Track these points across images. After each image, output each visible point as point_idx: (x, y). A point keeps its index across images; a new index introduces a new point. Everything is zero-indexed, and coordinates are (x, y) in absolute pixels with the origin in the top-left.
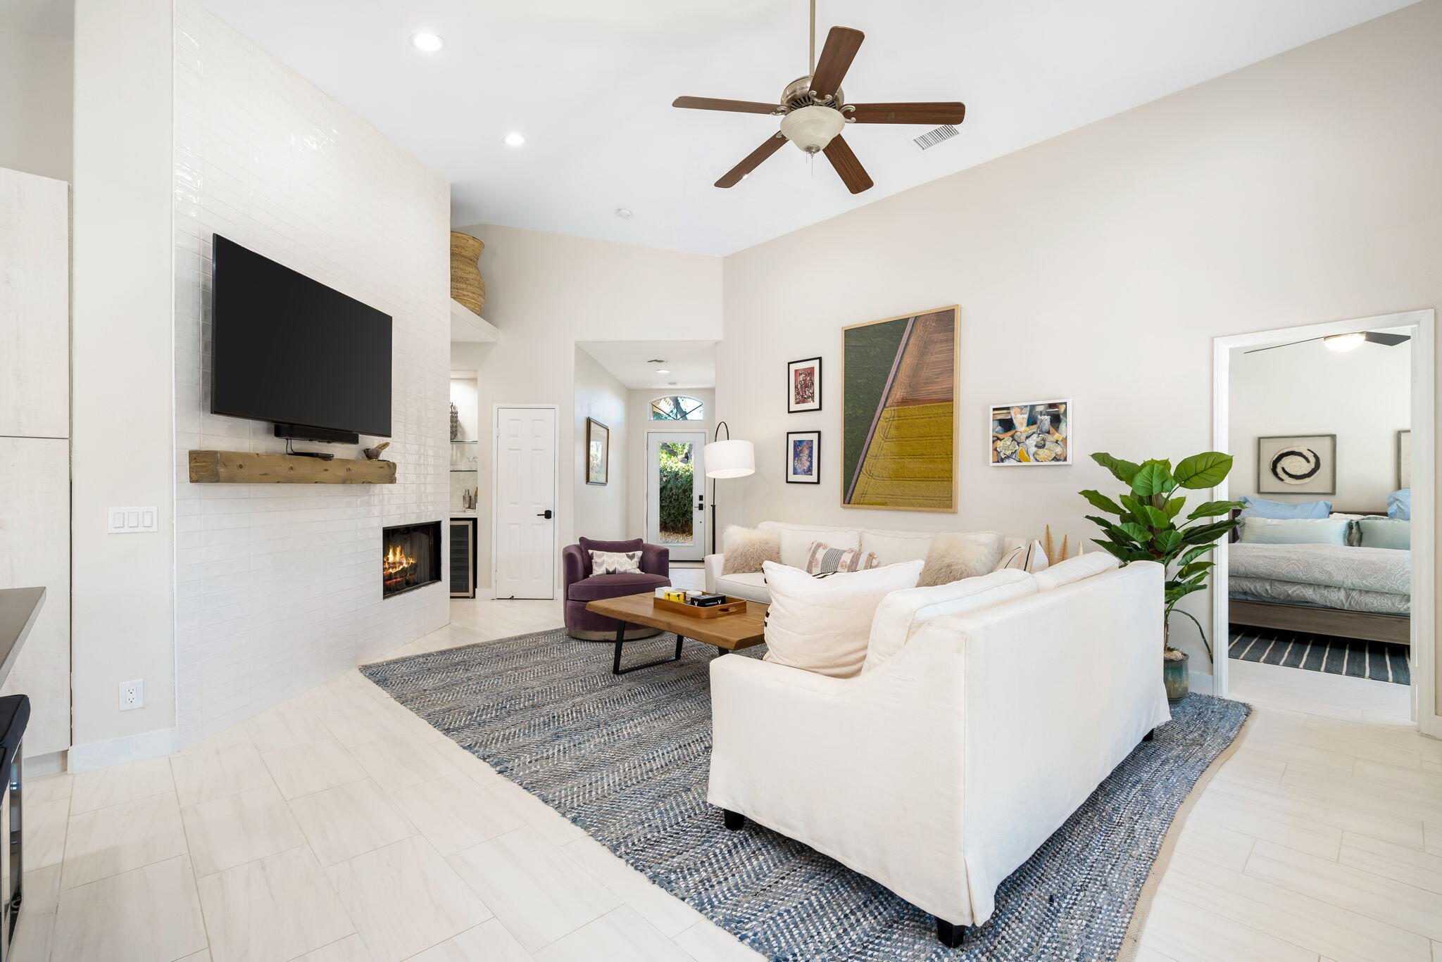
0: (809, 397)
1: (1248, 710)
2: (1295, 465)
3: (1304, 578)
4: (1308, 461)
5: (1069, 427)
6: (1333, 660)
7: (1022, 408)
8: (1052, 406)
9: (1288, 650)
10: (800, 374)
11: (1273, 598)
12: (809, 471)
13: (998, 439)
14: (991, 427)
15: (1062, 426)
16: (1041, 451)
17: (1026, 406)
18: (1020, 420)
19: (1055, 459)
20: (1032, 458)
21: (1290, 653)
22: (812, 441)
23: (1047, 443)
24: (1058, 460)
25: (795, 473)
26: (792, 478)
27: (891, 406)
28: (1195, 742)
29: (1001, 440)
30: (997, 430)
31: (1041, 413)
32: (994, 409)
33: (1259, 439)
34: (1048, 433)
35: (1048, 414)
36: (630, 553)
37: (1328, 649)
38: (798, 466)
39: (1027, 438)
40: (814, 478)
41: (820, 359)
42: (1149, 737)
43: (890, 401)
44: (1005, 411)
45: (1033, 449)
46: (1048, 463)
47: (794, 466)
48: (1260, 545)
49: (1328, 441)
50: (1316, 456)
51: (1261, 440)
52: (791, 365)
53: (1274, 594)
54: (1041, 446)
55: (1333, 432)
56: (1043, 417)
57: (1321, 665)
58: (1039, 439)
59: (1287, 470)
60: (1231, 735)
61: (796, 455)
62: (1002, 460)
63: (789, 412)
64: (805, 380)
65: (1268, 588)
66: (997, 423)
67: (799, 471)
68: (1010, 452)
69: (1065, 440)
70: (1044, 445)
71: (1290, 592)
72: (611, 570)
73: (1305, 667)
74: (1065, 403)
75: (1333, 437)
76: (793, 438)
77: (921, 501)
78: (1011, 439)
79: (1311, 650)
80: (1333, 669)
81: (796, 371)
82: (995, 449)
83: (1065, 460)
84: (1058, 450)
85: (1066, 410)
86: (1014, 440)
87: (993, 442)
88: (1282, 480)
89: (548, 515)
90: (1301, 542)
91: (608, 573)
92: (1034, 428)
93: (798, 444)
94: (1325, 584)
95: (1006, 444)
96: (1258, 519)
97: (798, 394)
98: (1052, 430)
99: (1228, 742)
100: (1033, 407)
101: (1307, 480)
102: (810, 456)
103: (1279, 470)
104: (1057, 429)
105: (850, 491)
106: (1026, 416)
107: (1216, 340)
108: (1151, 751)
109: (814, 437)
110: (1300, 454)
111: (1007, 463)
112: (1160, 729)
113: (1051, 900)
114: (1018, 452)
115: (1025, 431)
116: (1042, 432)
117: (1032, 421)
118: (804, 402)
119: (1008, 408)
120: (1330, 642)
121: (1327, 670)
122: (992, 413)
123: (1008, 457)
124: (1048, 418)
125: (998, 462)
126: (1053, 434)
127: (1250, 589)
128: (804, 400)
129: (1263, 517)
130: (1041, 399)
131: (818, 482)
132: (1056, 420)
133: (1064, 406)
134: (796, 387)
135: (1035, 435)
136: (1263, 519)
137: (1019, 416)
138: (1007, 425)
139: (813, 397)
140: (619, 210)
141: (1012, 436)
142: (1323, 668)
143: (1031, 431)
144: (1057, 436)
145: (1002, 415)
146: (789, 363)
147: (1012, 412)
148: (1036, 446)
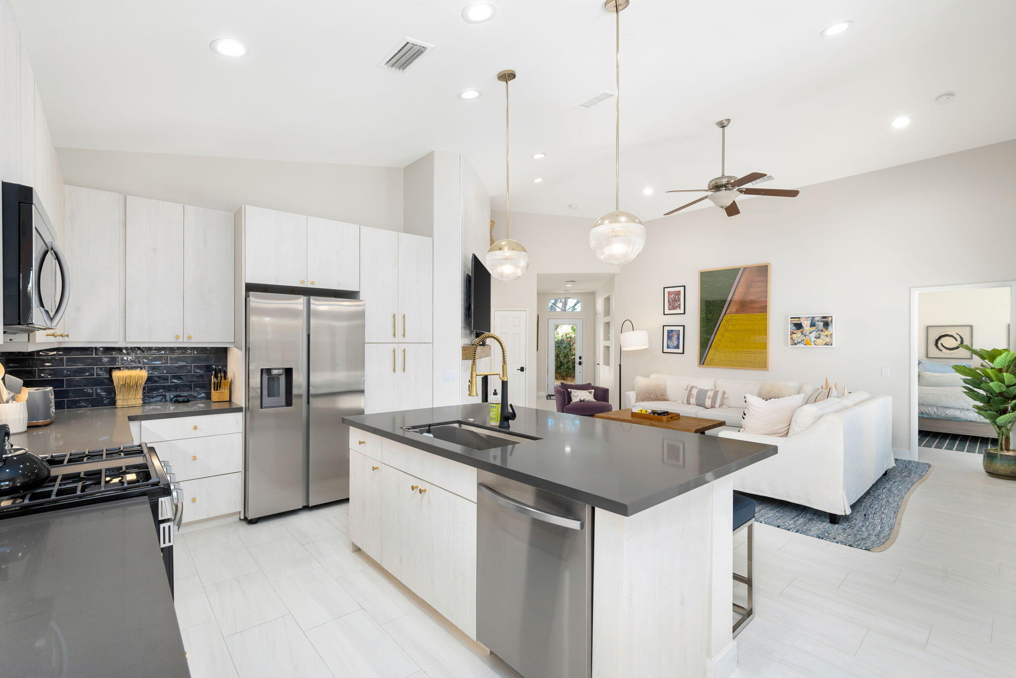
0: (677, 307)
1: (929, 466)
2: (948, 342)
3: (955, 405)
4: (956, 340)
5: (834, 329)
6: (971, 447)
7: (807, 318)
8: (824, 317)
9: (947, 443)
10: (672, 294)
11: (938, 415)
12: (677, 347)
13: (793, 333)
14: (790, 327)
15: (830, 328)
16: (818, 340)
17: (809, 317)
18: (806, 324)
19: (826, 344)
20: (813, 343)
21: (948, 444)
22: (679, 331)
23: (821, 336)
24: (828, 345)
25: (668, 347)
26: (666, 350)
27: (730, 314)
28: (906, 476)
29: (795, 334)
30: (793, 328)
31: (818, 321)
32: (791, 318)
33: (928, 327)
34: (822, 331)
35: (822, 321)
36: (589, 391)
37: (968, 443)
38: (670, 344)
39: (810, 333)
40: (681, 350)
41: (684, 286)
42: (885, 474)
43: (728, 311)
44: (797, 319)
45: (813, 339)
46: (822, 346)
47: (667, 343)
48: (931, 388)
49: (968, 329)
50: (961, 337)
51: (929, 328)
52: (665, 289)
53: (939, 414)
54: (818, 337)
55: (971, 324)
56: (819, 323)
57: (964, 449)
58: (817, 334)
59: (943, 344)
60: (923, 474)
61: (669, 338)
62: (796, 344)
63: (664, 314)
64: (675, 298)
65: (935, 410)
66: (793, 325)
67: (671, 346)
68: (800, 340)
69: (831, 335)
70: (820, 337)
71: (947, 413)
72: (582, 399)
73: (956, 450)
74: (832, 317)
75: (971, 327)
76: (666, 329)
77: (748, 364)
78: (801, 333)
79: (959, 443)
80: (971, 451)
81: (669, 292)
82: (792, 338)
83: (831, 345)
84: (828, 340)
85: (832, 320)
86: (802, 334)
87: (791, 335)
88: (941, 350)
89: (522, 369)
90: (953, 386)
91: (581, 401)
92: (814, 328)
93: (669, 332)
94: (966, 408)
95: (798, 336)
96: (928, 373)
97: (670, 305)
98: (824, 330)
99: (921, 476)
100: (813, 318)
101: (955, 351)
102: (678, 338)
103: (939, 345)
104: (827, 329)
105: (704, 358)
106: (809, 322)
107: (912, 289)
108: (887, 479)
109: (681, 329)
110: (952, 336)
111: (798, 345)
112: (890, 470)
113: (865, 515)
114: (805, 340)
115: (809, 330)
116: (818, 331)
117: (813, 325)
118: (674, 309)
119: (799, 318)
120: (970, 439)
121: (967, 451)
122: (790, 320)
123: (799, 343)
124: (822, 324)
125: (793, 345)
126: (825, 332)
127: (925, 411)
128: (674, 308)
129: (931, 372)
130: (818, 314)
131: (683, 353)
132: (826, 325)
133: (831, 318)
134: (669, 301)
135: (814, 332)
136: (930, 373)
137: (805, 322)
138: (799, 326)
139: (679, 307)
140: (570, 206)
141: (802, 332)
142: (965, 450)
143: (813, 330)
144: (827, 333)
145: (796, 321)
146: (664, 288)
147: (801, 320)
148: (815, 337)
